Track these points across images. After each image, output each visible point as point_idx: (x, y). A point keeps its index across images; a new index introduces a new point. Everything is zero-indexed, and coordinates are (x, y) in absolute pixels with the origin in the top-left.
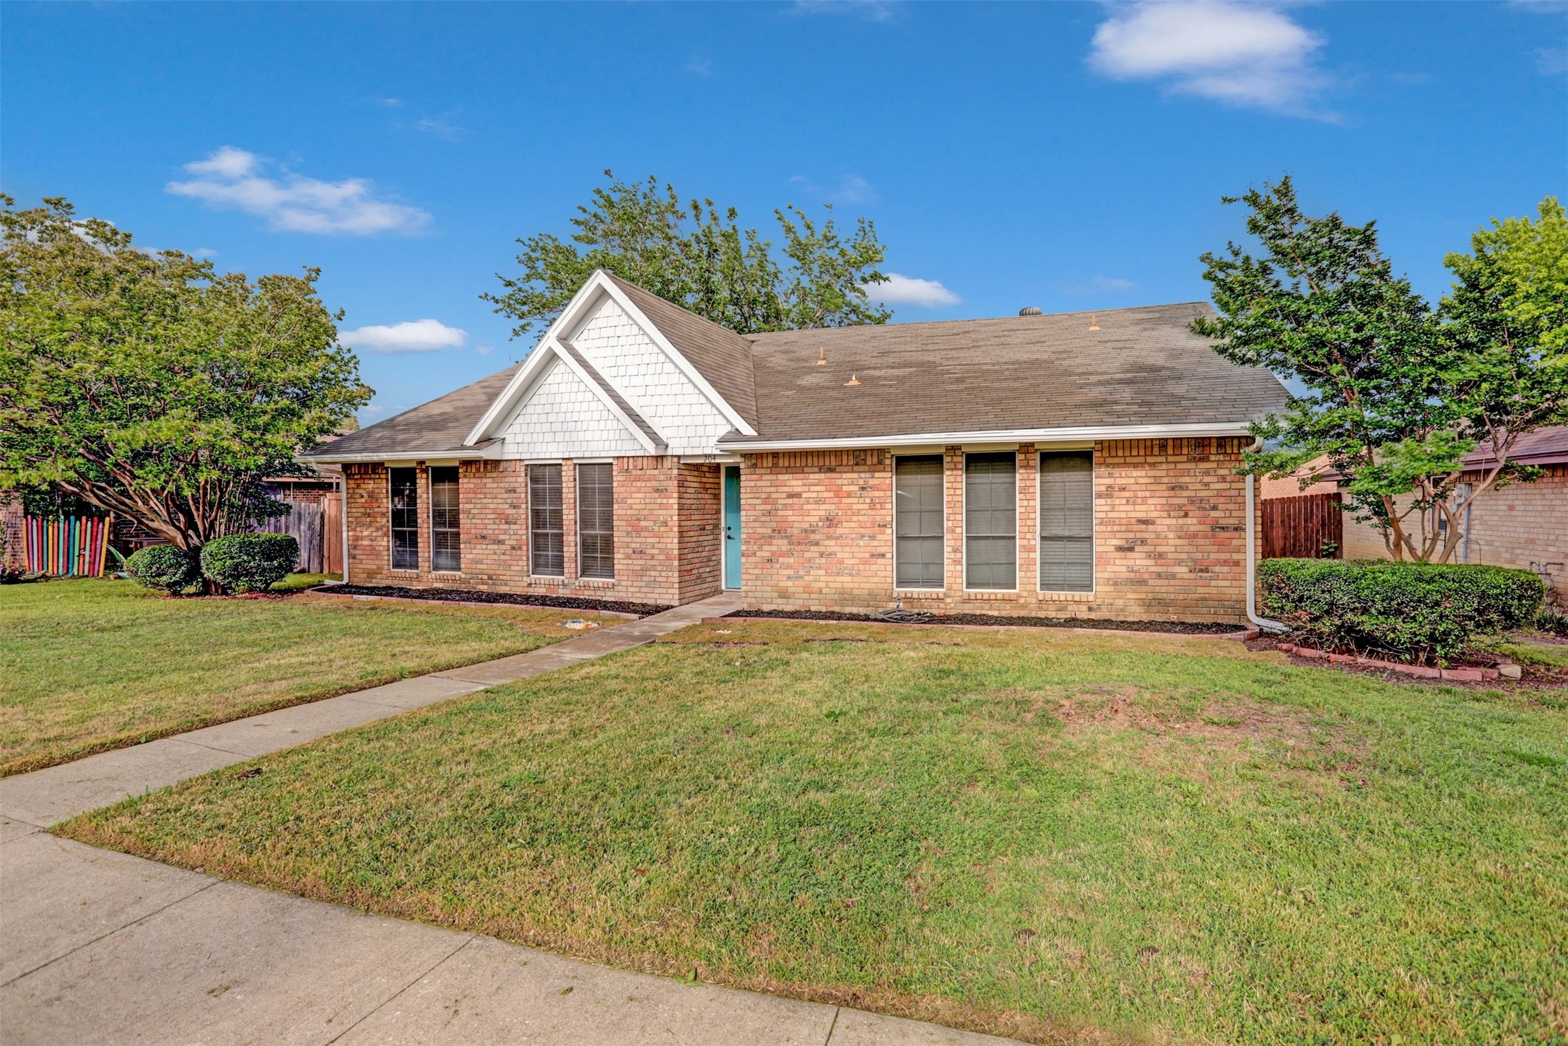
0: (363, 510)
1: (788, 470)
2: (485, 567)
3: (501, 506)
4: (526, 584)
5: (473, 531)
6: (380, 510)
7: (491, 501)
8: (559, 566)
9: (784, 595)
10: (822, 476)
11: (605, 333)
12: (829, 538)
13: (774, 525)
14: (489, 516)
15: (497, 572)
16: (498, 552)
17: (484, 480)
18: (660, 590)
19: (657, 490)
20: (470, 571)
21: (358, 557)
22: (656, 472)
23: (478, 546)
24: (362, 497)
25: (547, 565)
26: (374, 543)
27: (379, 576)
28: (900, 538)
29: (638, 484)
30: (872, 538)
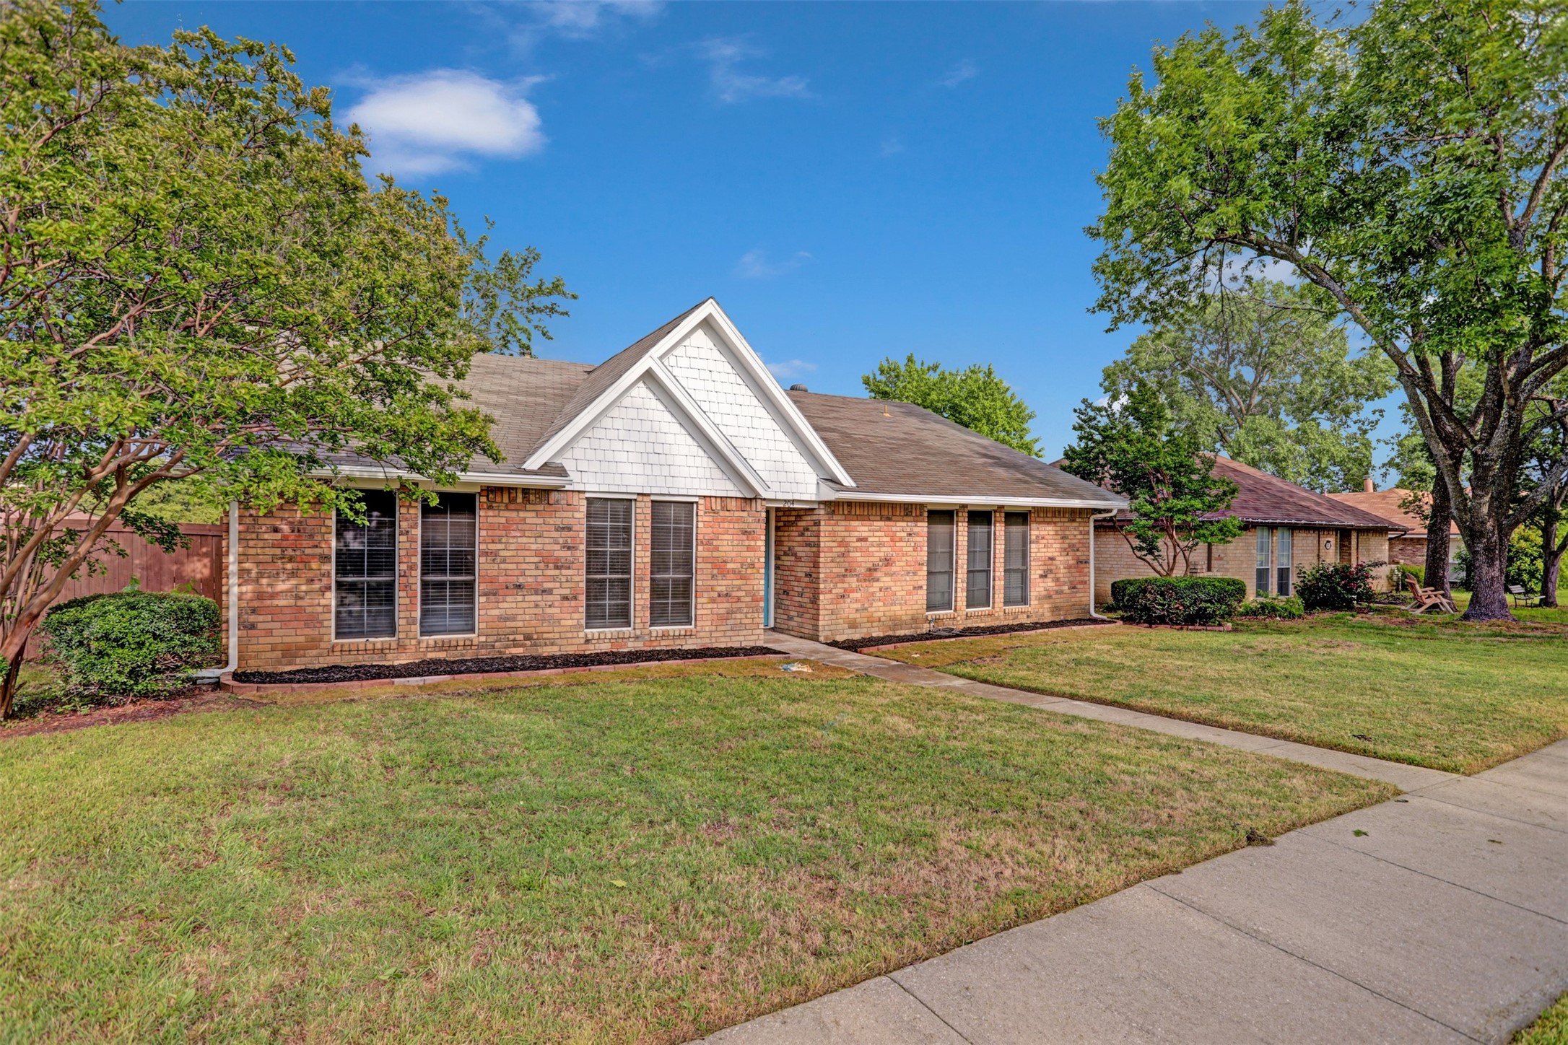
0: (278, 551)
1: (858, 518)
2: (520, 624)
3: (548, 547)
4: (583, 641)
5: (501, 579)
6: (318, 551)
7: (532, 540)
8: (623, 615)
9: (853, 625)
10: (882, 523)
11: (695, 363)
12: (886, 575)
13: (847, 565)
14: (527, 560)
15: (538, 630)
16: (542, 604)
17: (522, 514)
18: (745, 632)
19: (745, 532)
20: (495, 631)
21: (260, 626)
22: (745, 514)
23: (508, 599)
24: (276, 530)
25: (603, 617)
26: (300, 603)
27: (314, 652)
28: (930, 573)
29: (726, 525)
30: (915, 574)
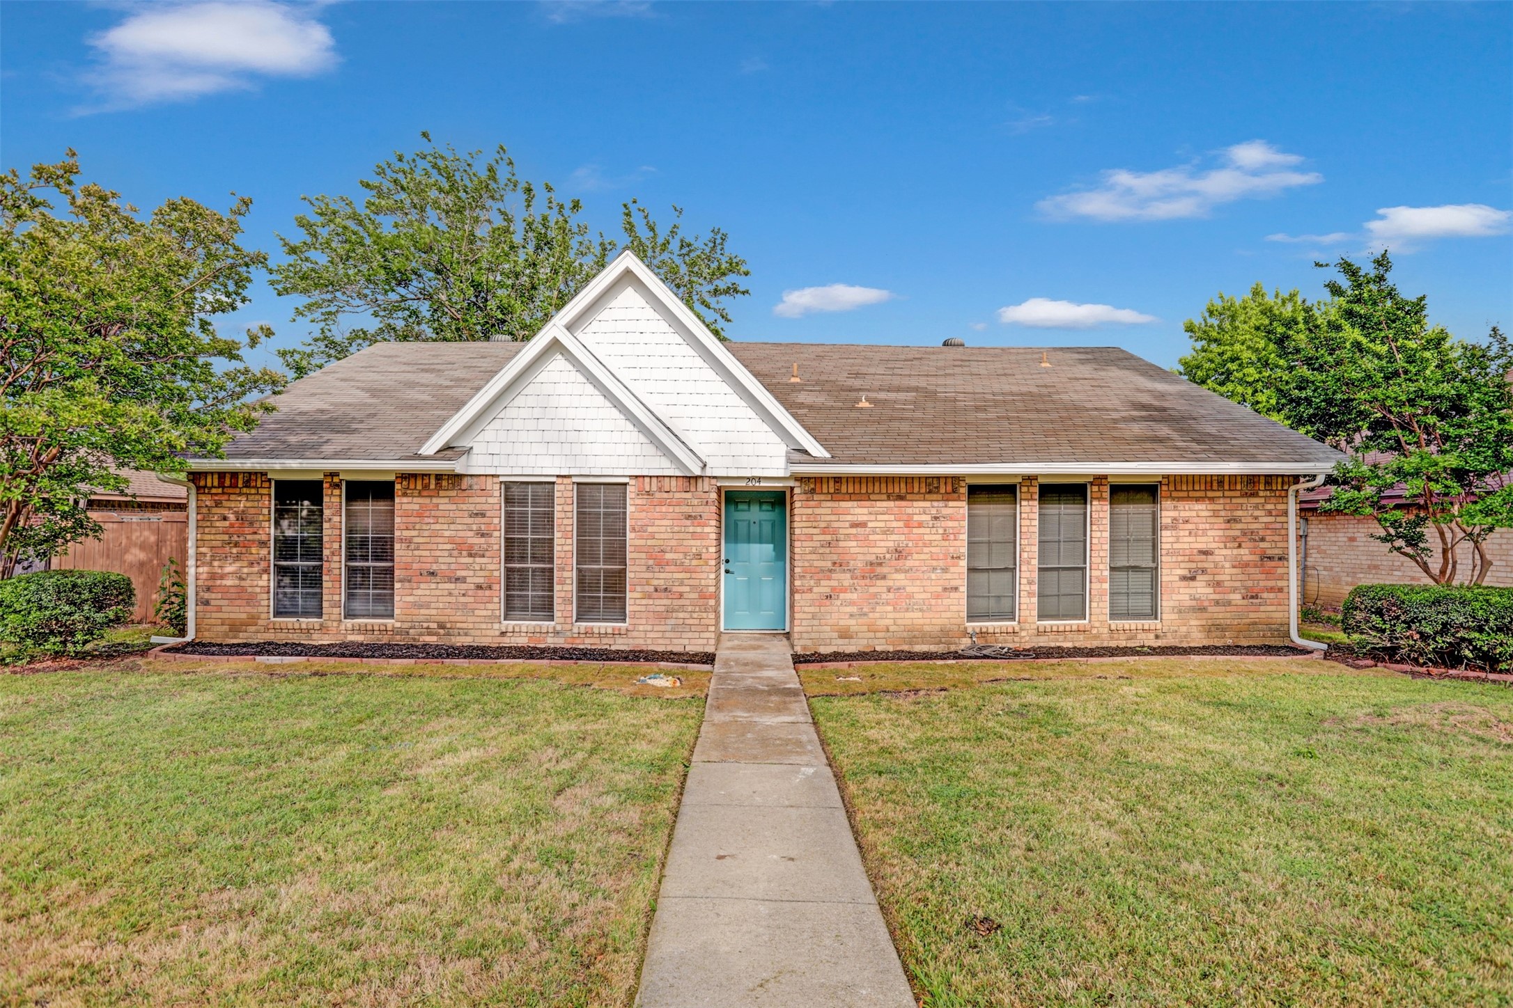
0: (226, 537)
1: (851, 497)
2: (434, 612)
3: (461, 534)
4: (497, 633)
5: (415, 566)
6: (257, 537)
7: (445, 527)
8: (546, 608)
9: (845, 634)
10: (891, 504)
11: (621, 326)
12: (897, 571)
13: (835, 557)
14: (441, 547)
15: (452, 619)
16: (456, 592)
17: (435, 500)
18: (690, 635)
19: (689, 517)
20: (409, 618)
21: (213, 603)
22: (688, 495)
23: (422, 586)
24: (225, 519)
25: (525, 609)
26: (243, 583)
27: (253, 629)
28: (971, 570)
29: (664, 509)
30: (945, 570)
